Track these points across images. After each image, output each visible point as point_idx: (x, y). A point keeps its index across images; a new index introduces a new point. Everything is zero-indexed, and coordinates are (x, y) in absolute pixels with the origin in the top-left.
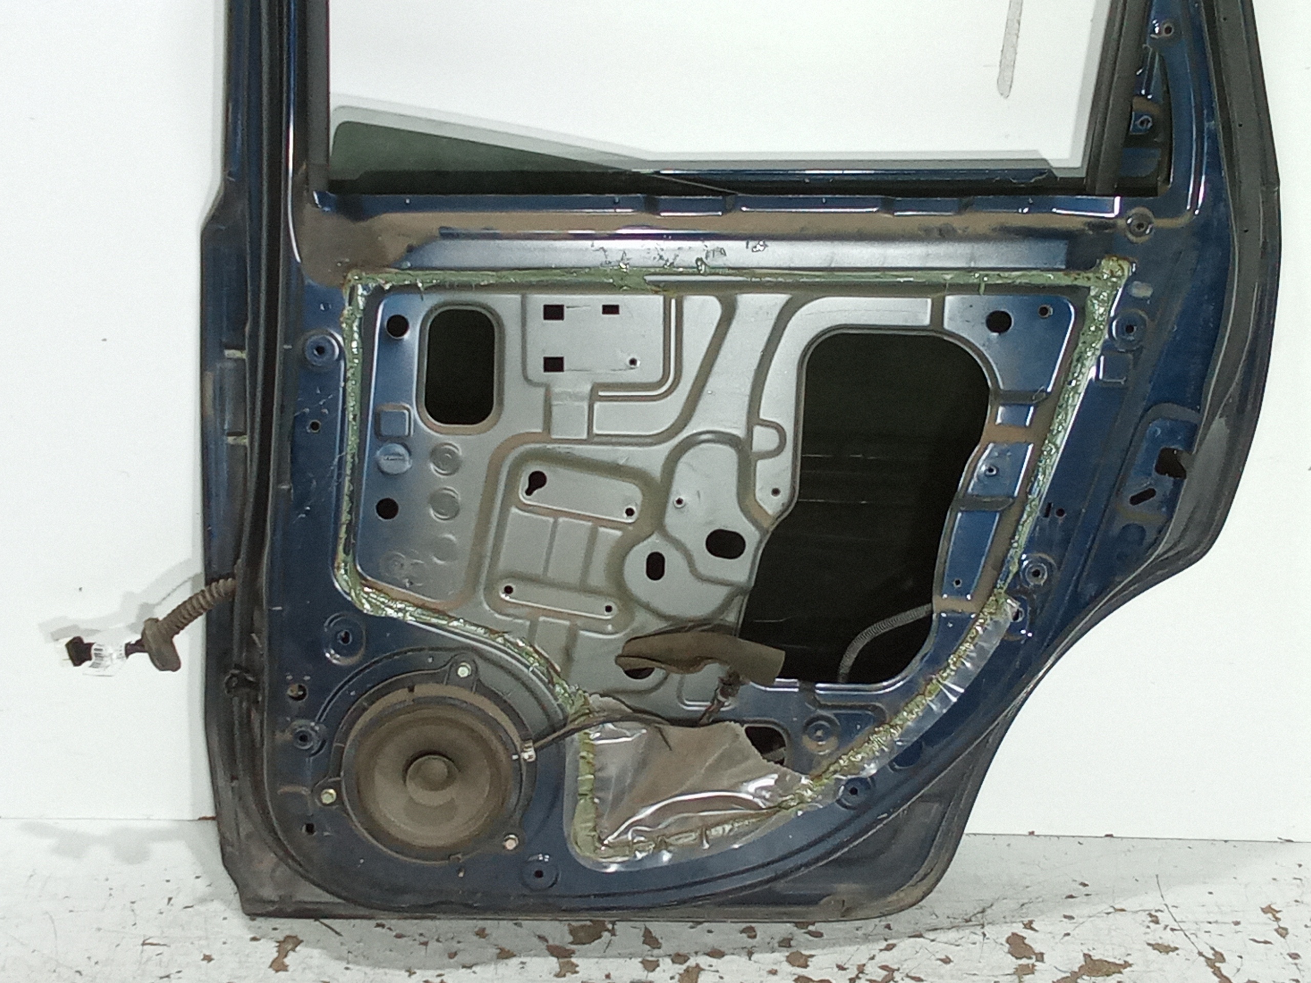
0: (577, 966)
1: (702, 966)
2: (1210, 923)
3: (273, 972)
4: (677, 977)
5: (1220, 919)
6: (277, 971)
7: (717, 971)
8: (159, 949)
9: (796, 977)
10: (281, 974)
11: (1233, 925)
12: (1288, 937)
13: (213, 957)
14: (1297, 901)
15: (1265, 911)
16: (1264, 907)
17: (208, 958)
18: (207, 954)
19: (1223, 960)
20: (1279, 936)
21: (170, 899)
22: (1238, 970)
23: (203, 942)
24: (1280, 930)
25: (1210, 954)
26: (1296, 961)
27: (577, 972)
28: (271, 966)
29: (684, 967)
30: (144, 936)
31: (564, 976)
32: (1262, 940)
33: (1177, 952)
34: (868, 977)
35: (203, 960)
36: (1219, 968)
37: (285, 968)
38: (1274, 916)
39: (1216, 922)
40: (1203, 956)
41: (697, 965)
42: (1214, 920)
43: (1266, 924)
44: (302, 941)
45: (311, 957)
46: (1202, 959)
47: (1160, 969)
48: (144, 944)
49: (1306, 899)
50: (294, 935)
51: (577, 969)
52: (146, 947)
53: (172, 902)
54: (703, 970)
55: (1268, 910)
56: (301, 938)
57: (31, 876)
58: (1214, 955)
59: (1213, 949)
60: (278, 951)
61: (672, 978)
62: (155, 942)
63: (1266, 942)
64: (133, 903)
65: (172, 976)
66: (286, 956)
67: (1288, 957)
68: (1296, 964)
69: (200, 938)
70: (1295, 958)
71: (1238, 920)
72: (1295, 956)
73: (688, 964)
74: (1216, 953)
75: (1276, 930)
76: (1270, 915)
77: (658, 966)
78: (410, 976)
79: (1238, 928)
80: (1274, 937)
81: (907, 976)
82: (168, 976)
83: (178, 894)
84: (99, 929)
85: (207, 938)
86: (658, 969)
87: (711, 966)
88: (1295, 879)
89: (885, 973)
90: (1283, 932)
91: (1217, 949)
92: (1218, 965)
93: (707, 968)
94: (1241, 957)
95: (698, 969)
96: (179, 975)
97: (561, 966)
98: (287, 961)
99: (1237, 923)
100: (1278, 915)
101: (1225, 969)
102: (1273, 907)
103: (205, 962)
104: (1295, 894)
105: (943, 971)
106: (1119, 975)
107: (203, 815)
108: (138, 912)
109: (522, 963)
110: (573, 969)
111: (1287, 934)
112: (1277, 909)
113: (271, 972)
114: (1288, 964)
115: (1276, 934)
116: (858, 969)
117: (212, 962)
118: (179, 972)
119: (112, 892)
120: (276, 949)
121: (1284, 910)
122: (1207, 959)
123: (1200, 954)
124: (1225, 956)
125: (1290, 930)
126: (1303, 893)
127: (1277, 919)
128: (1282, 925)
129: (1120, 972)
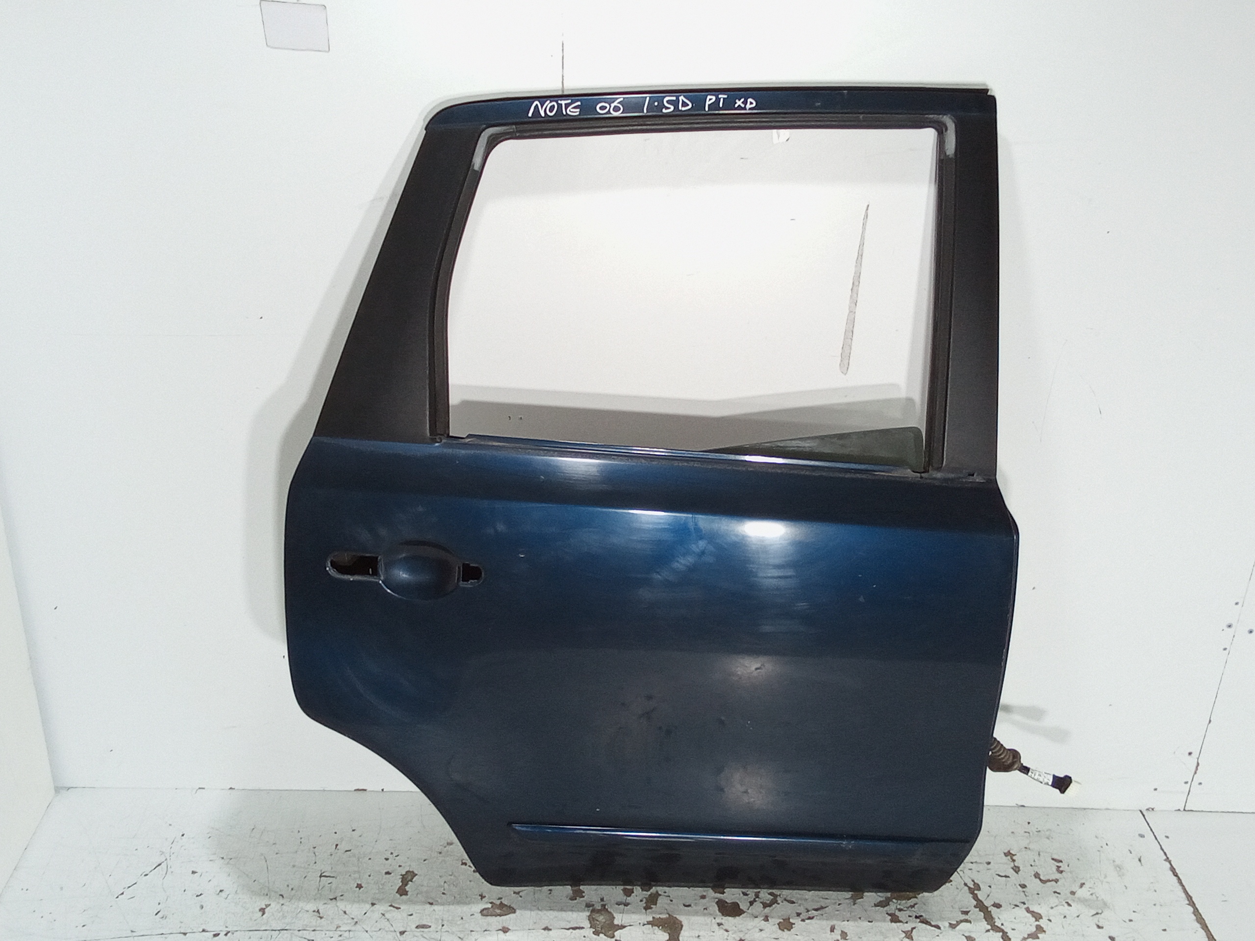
0: (584, 892)
1: (660, 893)
2: (972, 863)
3: (399, 896)
4: (644, 900)
5: (978, 861)
6: (401, 895)
7: (669, 896)
8: (331, 880)
9: (717, 900)
10: (404, 897)
11: (986, 865)
12: (1020, 873)
13: (363, 885)
14: (1026, 848)
15: (1006, 855)
16: (1006, 851)
17: (359, 886)
18: (359, 883)
19: (979, 889)
20: (1014, 872)
21: (337, 845)
22: (988, 896)
23: (357, 875)
24: (1014, 868)
25: (972, 886)
26: (1024, 890)
27: (583, 897)
28: (397, 892)
29: (649, 893)
30: (321, 871)
31: (576, 899)
32: (1003, 875)
33: (951, 883)
34: (762, 900)
35: (356, 887)
36: (976, 894)
37: (406, 893)
38: (1012, 858)
39: (976, 862)
40: (968, 886)
41: (657, 892)
42: (975, 861)
43: (1006, 863)
44: (417, 875)
45: (422, 886)
46: (966, 888)
47: (940, 895)
48: (321, 876)
49: (1031, 846)
50: (411, 870)
51: (584, 894)
52: (322, 878)
53: (338, 847)
54: (660, 895)
55: (1008, 854)
56: (416, 872)
57: (253, 829)
58: (974, 885)
59: (973, 881)
60: (402, 882)
61: (641, 901)
62: (327, 875)
63: (1006, 876)
64: (315, 848)
65: (338, 899)
66: (406, 885)
67: (1019, 887)
68: (1024, 892)
69: (355, 872)
70: (1023, 888)
71: (990, 861)
72: (1023, 886)
73: (651, 891)
74: (975, 884)
75: (1013, 868)
76: (1009, 857)
77: (633, 892)
78: (482, 899)
79: (989, 866)
80: (1011, 872)
81: (785, 900)
82: (335, 899)
83: (342, 842)
84: (294, 866)
85: (359, 872)
86: (633, 894)
87: (665, 892)
88: (1026, 832)
89: (772, 897)
90: (1017, 870)
91: (976, 881)
92: (976, 892)
93: (663, 894)
94: (990, 887)
95: (657, 895)
96: (342, 898)
97: (574, 892)
98: (407, 888)
99: (989, 863)
100: (1014, 858)
101: (981, 895)
102: (1011, 852)
103: (358, 889)
104: (1024, 843)
105: (807, 897)
106: (915, 899)
107: (357, 788)
108: (317, 854)
109: (550, 890)
110: (580, 894)
111: (1019, 871)
112: (1013, 853)
113: (398, 896)
114: (1019, 891)
115: (1012, 870)
116: (755, 895)
117: (362, 889)
118: (342, 895)
119: (302, 840)
120: (400, 880)
121: (1017, 854)
122: (969, 888)
123: (966, 884)
124: (981, 886)
125: (1021, 869)
126: (1030, 842)
127: (1014, 861)
128: (1016, 865)
129: (916, 898)
